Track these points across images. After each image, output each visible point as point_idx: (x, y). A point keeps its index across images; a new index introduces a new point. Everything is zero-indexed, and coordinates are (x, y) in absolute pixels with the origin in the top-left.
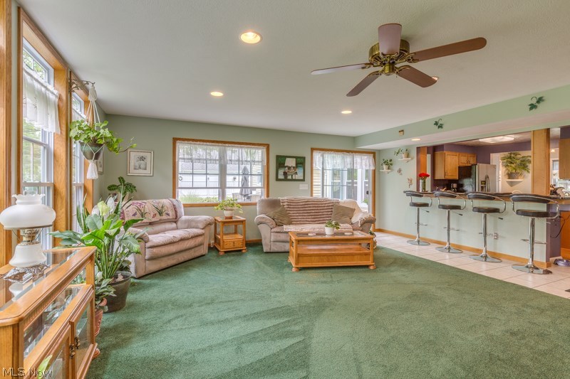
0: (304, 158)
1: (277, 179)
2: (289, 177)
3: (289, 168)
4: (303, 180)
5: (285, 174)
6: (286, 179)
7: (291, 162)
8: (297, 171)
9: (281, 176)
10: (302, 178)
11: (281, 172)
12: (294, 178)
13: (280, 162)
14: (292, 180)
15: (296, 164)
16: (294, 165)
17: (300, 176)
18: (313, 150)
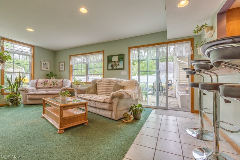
0: (123, 55)
1: (108, 69)
2: (115, 68)
3: (115, 62)
4: (123, 69)
5: (112, 66)
6: (113, 69)
7: (115, 59)
8: (119, 63)
9: (110, 68)
10: (122, 68)
11: (110, 65)
12: (117, 68)
13: (110, 59)
14: (116, 69)
15: (119, 59)
16: (117, 60)
17: (121, 66)
18: (130, 48)
